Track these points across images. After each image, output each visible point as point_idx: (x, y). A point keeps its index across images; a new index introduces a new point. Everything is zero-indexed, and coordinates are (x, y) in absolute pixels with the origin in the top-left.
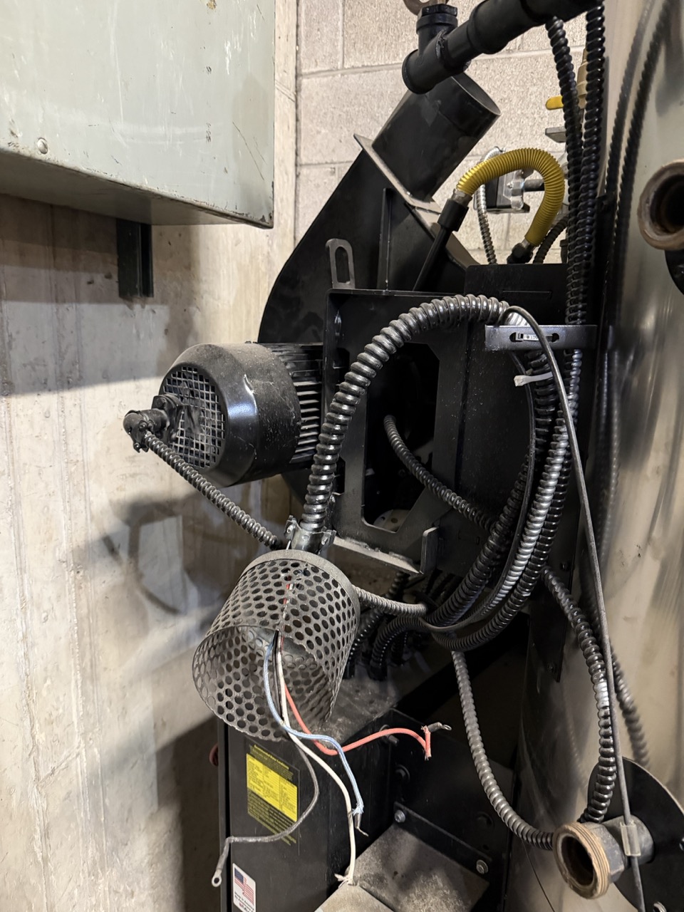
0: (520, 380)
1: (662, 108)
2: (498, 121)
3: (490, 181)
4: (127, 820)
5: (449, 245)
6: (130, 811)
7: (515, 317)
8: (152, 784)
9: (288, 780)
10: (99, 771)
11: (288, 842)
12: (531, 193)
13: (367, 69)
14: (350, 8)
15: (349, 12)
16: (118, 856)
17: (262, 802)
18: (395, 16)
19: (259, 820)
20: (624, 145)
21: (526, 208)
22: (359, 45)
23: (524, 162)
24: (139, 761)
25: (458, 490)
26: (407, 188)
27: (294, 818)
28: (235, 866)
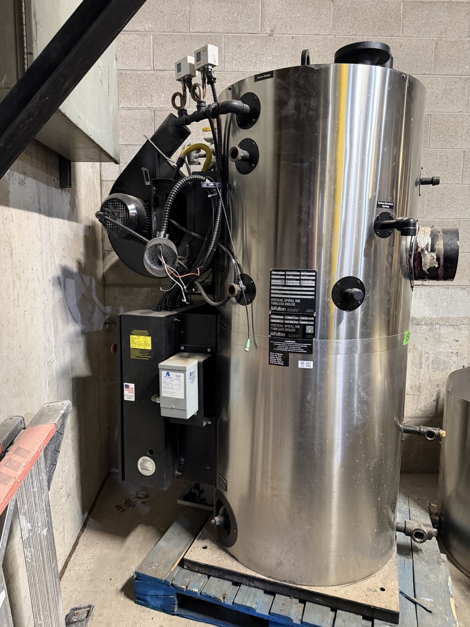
0: (209, 196)
1: (233, 136)
2: (190, 135)
3: (188, 154)
5: (179, 172)
7: (207, 180)
9: (148, 336)
11: (148, 359)
12: (201, 158)
13: (130, 109)
14: (121, 84)
15: (120, 86)
17: (137, 350)
18: (140, 89)
19: (136, 358)
20: (226, 143)
21: (199, 164)
22: (125, 99)
23: (198, 148)
25: (195, 232)
26: (164, 154)
27: (150, 348)
28: (125, 384)
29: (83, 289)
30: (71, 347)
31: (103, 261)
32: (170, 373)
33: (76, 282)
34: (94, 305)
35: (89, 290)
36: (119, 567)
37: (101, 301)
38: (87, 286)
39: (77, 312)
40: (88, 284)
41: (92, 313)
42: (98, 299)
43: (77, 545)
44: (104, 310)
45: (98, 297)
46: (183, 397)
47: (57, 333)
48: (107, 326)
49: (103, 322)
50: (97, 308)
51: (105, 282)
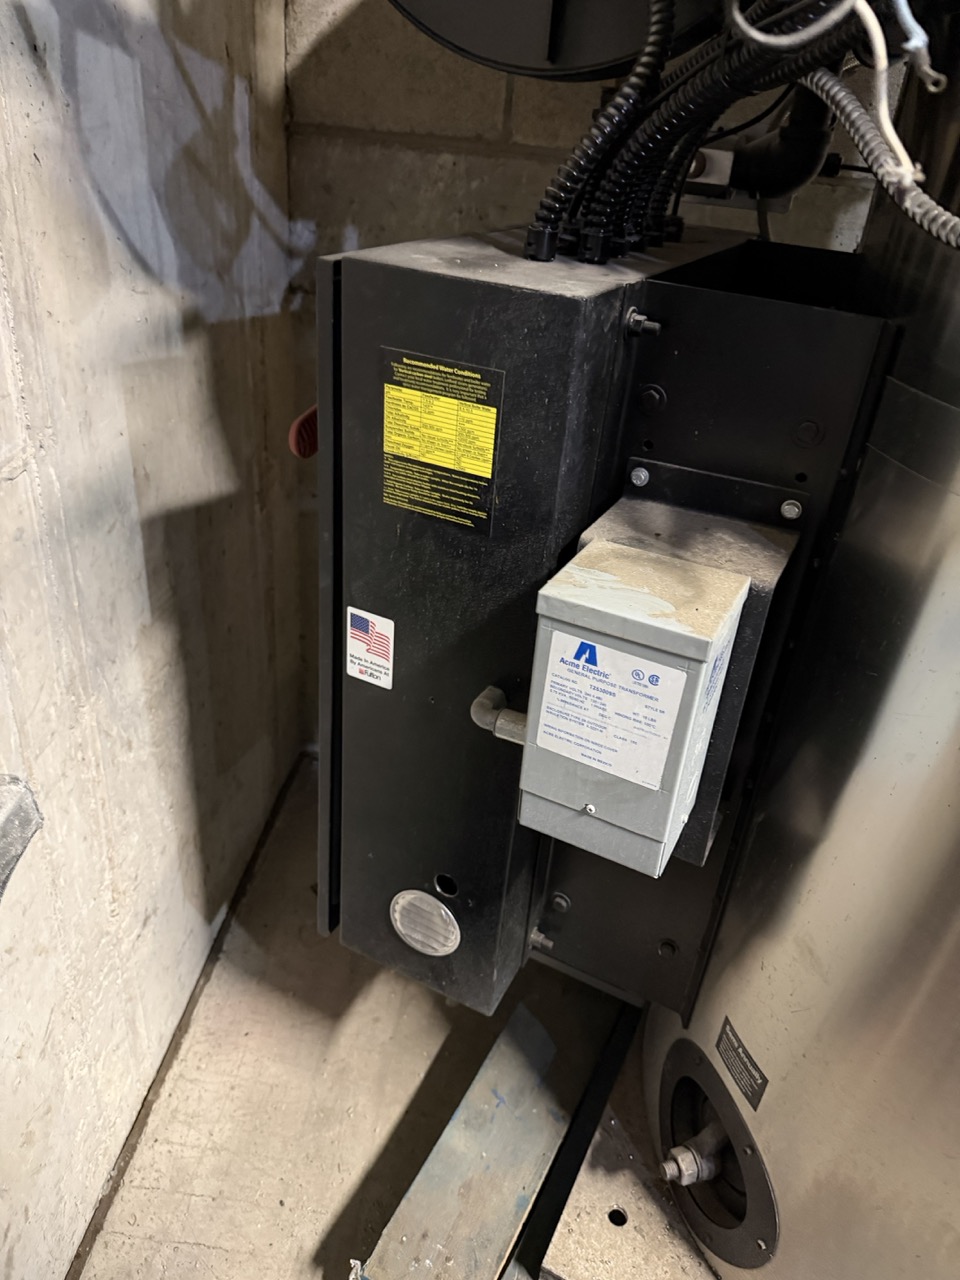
4: (111, 620)
6: (113, 605)
8: (140, 574)
9: (479, 401)
10: (62, 513)
11: (468, 523)
16: (104, 677)
17: (416, 468)
19: (406, 506)
24: (118, 525)
27: (486, 471)
28: (351, 610)
29: (191, 126)
30: (130, 391)
31: (286, 15)
32: (601, 651)
33: (144, 71)
34: (244, 208)
35: (218, 130)
36: (312, 1151)
37: (273, 193)
38: (209, 110)
39: (155, 226)
40: (212, 99)
41: (235, 241)
42: (263, 182)
43: (186, 1032)
44: (285, 237)
45: (259, 174)
46: (654, 784)
47: (35, 327)
48: (297, 302)
49: (283, 284)
50: (255, 223)
51: (292, 116)
